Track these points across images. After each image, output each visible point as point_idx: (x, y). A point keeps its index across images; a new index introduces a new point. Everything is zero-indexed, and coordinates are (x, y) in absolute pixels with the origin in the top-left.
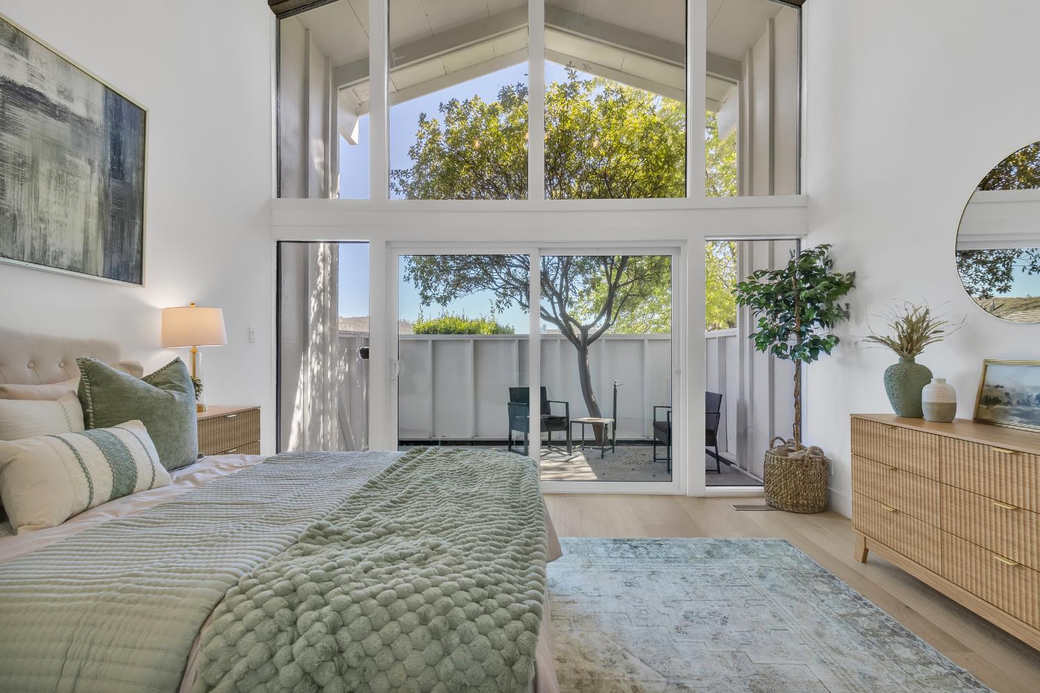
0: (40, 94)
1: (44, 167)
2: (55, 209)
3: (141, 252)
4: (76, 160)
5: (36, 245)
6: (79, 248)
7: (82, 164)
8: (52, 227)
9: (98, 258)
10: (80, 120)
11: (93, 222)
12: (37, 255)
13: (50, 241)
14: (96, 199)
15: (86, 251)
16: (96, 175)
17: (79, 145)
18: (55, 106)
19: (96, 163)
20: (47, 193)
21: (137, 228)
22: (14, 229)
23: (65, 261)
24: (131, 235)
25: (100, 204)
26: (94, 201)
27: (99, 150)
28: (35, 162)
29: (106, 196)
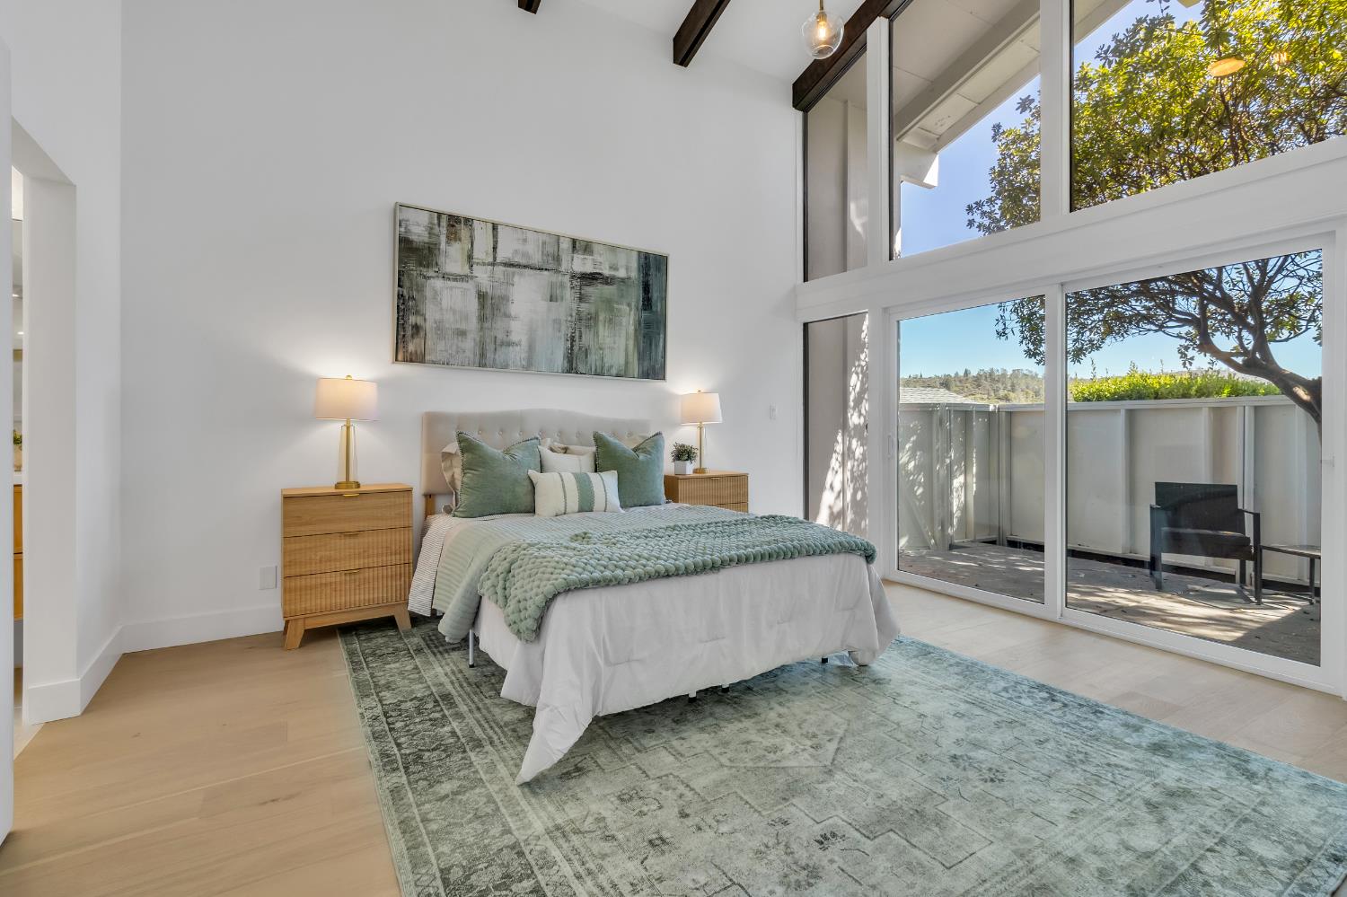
0: (597, 273)
1: (601, 317)
2: (608, 340)
3: (664, 357)
4: (620, 306)
5: (598, 364)
6: (622, 361)
7: (624, 308)
8: (607, 352)
9: (635, 367)
10: (623, 280)
11: (631, 343)
12: (599, 371)
13: (605, 360)
14: (633, 328)
15: (627, 363)
16: (632, 313)
17: (622, 296)
18: (607, 278)
19: (633, 304)
20: (603, 331)
21: (661, 340)
22: (586, 357)
23: (614, 371)
24: (657, 346)
25: (636, 330)
26: (632, 328)
27: (636, 294)
28: (597, 314)
29: (640, 324)
